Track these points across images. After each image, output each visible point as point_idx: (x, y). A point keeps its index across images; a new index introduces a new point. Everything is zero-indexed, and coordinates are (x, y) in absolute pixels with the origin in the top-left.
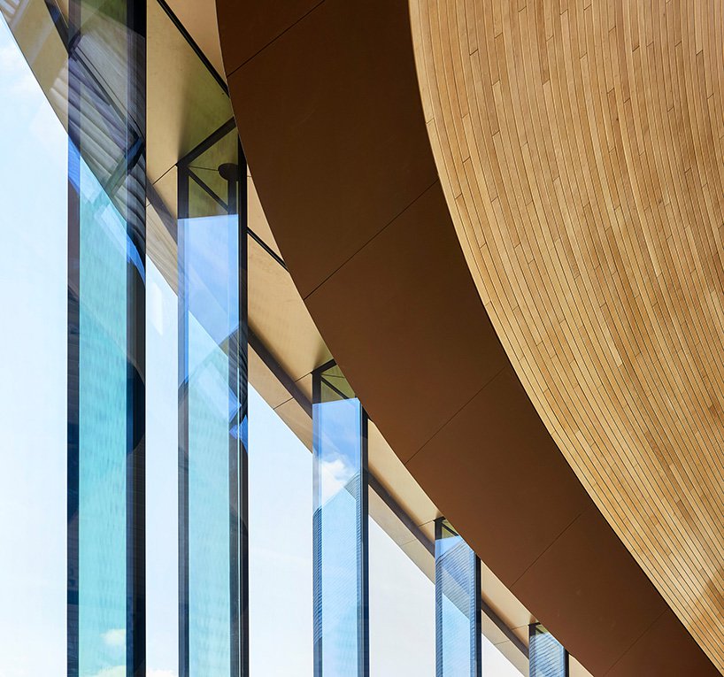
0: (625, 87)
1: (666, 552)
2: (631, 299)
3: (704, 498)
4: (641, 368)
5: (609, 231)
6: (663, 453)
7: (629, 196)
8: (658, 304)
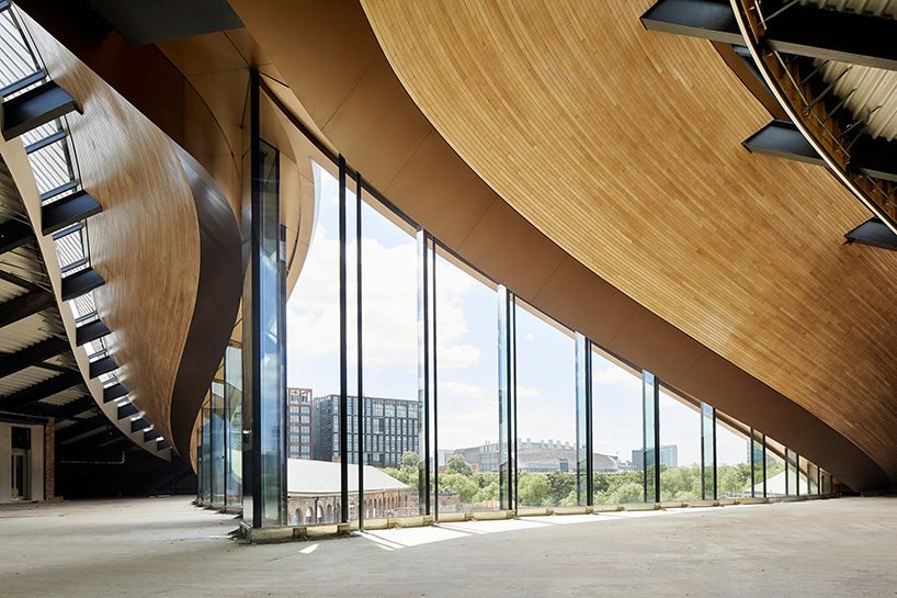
0: (579, 133)
1: (697, 323)
2: (626, 215)
3: (711, 294)
4: (643, 241)
5: (599, 190)
6: (676, 278)
7: (602, 170)
8: (643, 212)
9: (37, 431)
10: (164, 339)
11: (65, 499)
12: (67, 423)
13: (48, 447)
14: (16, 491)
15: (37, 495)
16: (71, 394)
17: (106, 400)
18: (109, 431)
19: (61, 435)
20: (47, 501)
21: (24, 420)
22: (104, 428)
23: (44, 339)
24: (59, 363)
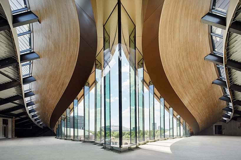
0: (180, 47)
2: (180, 71)
4: (181, 78)
5: (178, 64)
6: (184, 87)
8: (183, 71)
9: (10, 120)
10: (54, 96)
11: (18, 137)
12: (18, 118)
13: (13, 124)
14: (4, 136)
15: (10, 136)
16: (20, 111)
17: (30, 113)
18: (30, 121)
19: (16, 121)
20: (12, 138)
21: (6, 117)
22: (28, 120)
23: (15, 95)
24: (18, 103)
